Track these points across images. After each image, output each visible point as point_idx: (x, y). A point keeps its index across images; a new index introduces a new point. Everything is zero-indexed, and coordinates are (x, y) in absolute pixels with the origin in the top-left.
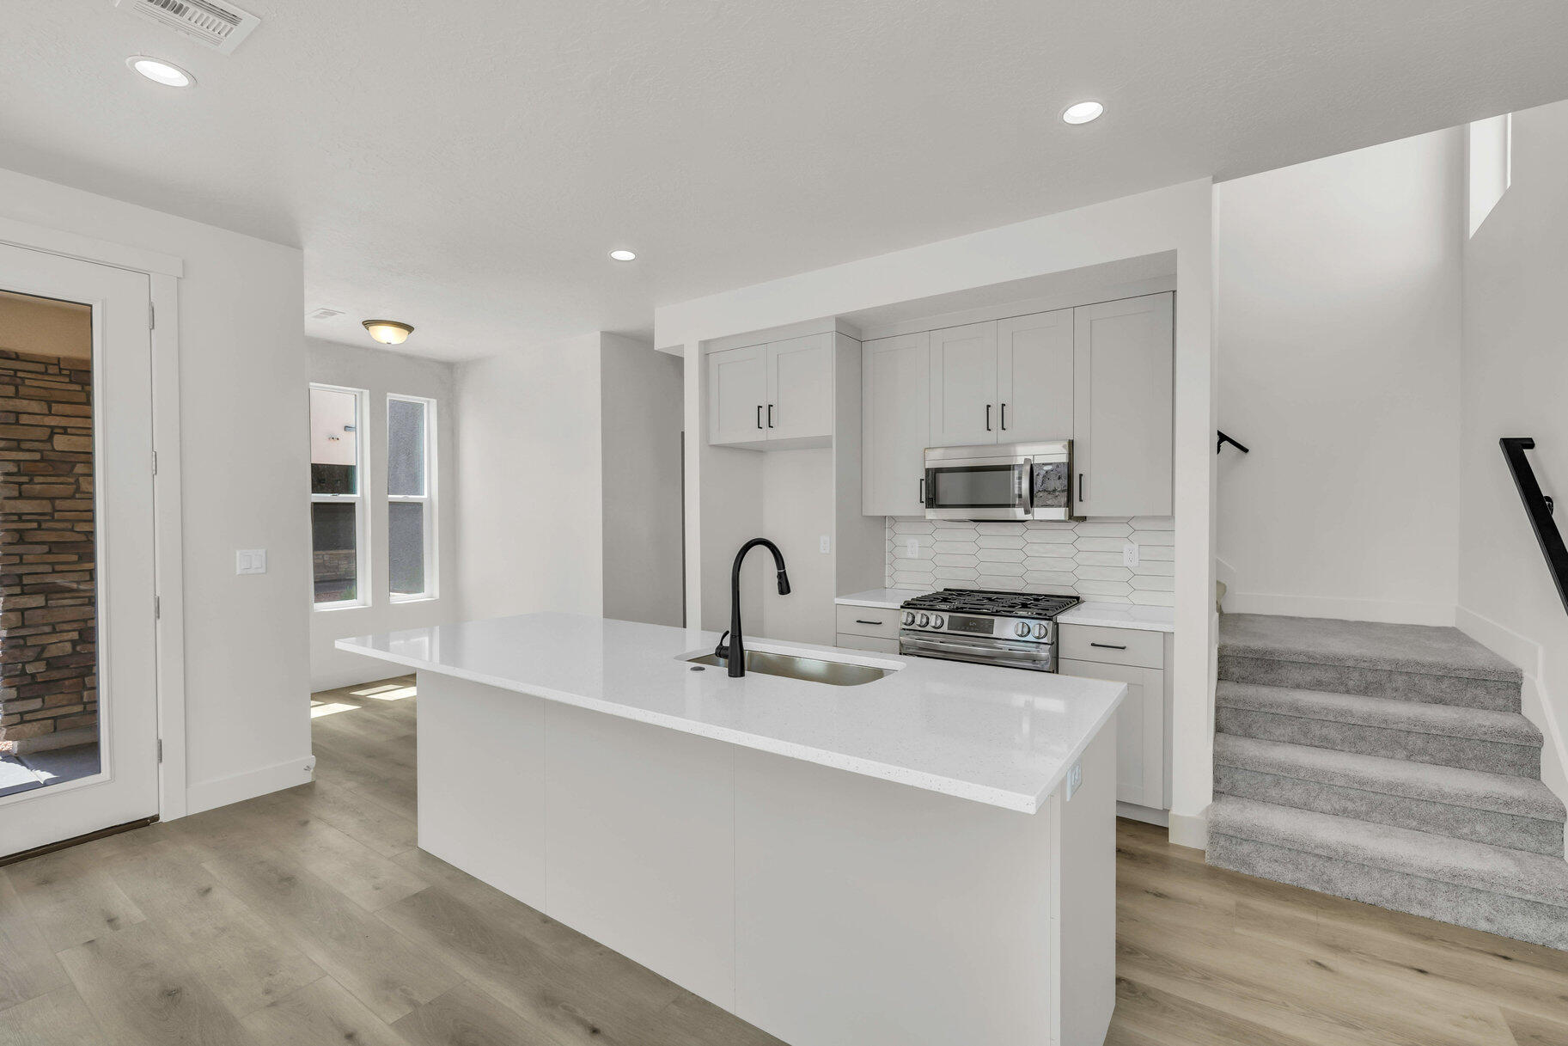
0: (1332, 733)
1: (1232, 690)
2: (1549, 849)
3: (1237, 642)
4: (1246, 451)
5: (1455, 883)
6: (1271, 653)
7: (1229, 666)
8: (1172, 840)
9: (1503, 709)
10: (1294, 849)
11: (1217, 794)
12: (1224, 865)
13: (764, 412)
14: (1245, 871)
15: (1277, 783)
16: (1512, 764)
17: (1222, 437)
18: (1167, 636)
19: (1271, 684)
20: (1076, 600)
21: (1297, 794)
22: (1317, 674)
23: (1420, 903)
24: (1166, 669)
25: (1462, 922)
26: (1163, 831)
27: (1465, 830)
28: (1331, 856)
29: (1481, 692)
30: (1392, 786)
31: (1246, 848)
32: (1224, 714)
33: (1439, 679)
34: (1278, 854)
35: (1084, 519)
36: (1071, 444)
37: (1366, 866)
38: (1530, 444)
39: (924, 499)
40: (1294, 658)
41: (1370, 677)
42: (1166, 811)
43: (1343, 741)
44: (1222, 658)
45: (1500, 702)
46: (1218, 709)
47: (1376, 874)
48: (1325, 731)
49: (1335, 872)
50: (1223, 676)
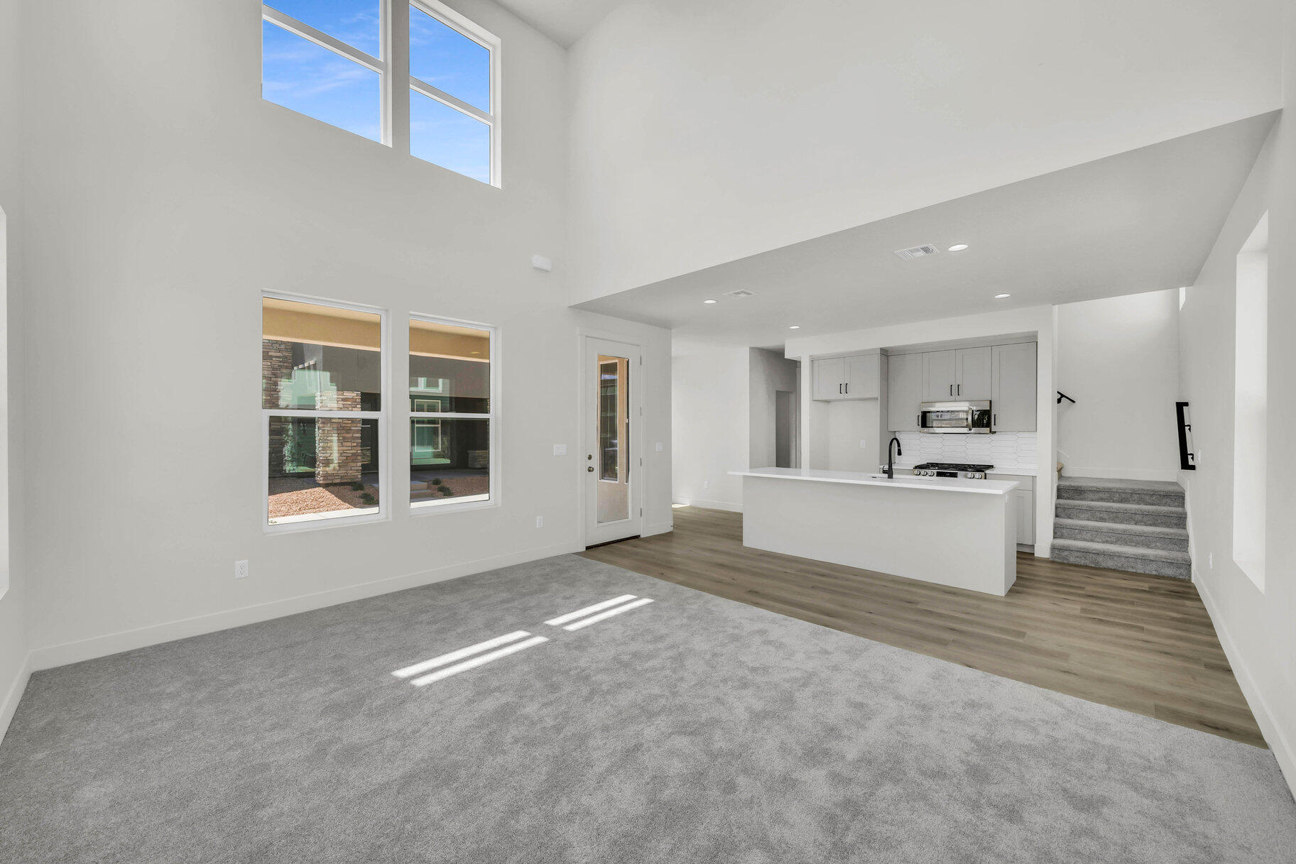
0: (1105, 515)
1: (1062, 501)
2: (1184, 550)
3: (1065, 483)
4: (1074, 402)
5: (1144, 559)
6: (1080, 487)
7: (1061, 492)
8: (1035, 555)
9: (1179, 506)
10: (1086, 552)
11: (1054, 537)
12: (1057, 560)
13: (843, 387)
14: (1065, 561)
15: (1080, 533)
16: (1176, 524)
17: (1062, 396)
18: (1034, 477)
19: (1081, 499)
20: (991, 467)
21: (1089, 536)
22: (1101, 495)
23: (1132, 567)
24: (1034, 491)
25: (1147, 572)
26: (1034, 554)
27: (1153, 545)
28: (1098, 553)
29: (1169, 500)
30: (1125, 531)
31: (1066, 553)
32: (1059, 510)
33: (1152, 495)
34: (1078, 554)
35: (995, 432)
36: (991, 402)
37: (1111, 555)
38: (1186, 404)
39: (920, 423)
40: (1090, 489)
41: (1123, 496)
42: (1033, 546)
43: (1109, 518)
44: (1059, 490)
45: (1176, 504)
46: (1056, 508)
47: (1116, 558)
48: (1101, 515)
49: (1100, 559)
50: (1059, 497)
